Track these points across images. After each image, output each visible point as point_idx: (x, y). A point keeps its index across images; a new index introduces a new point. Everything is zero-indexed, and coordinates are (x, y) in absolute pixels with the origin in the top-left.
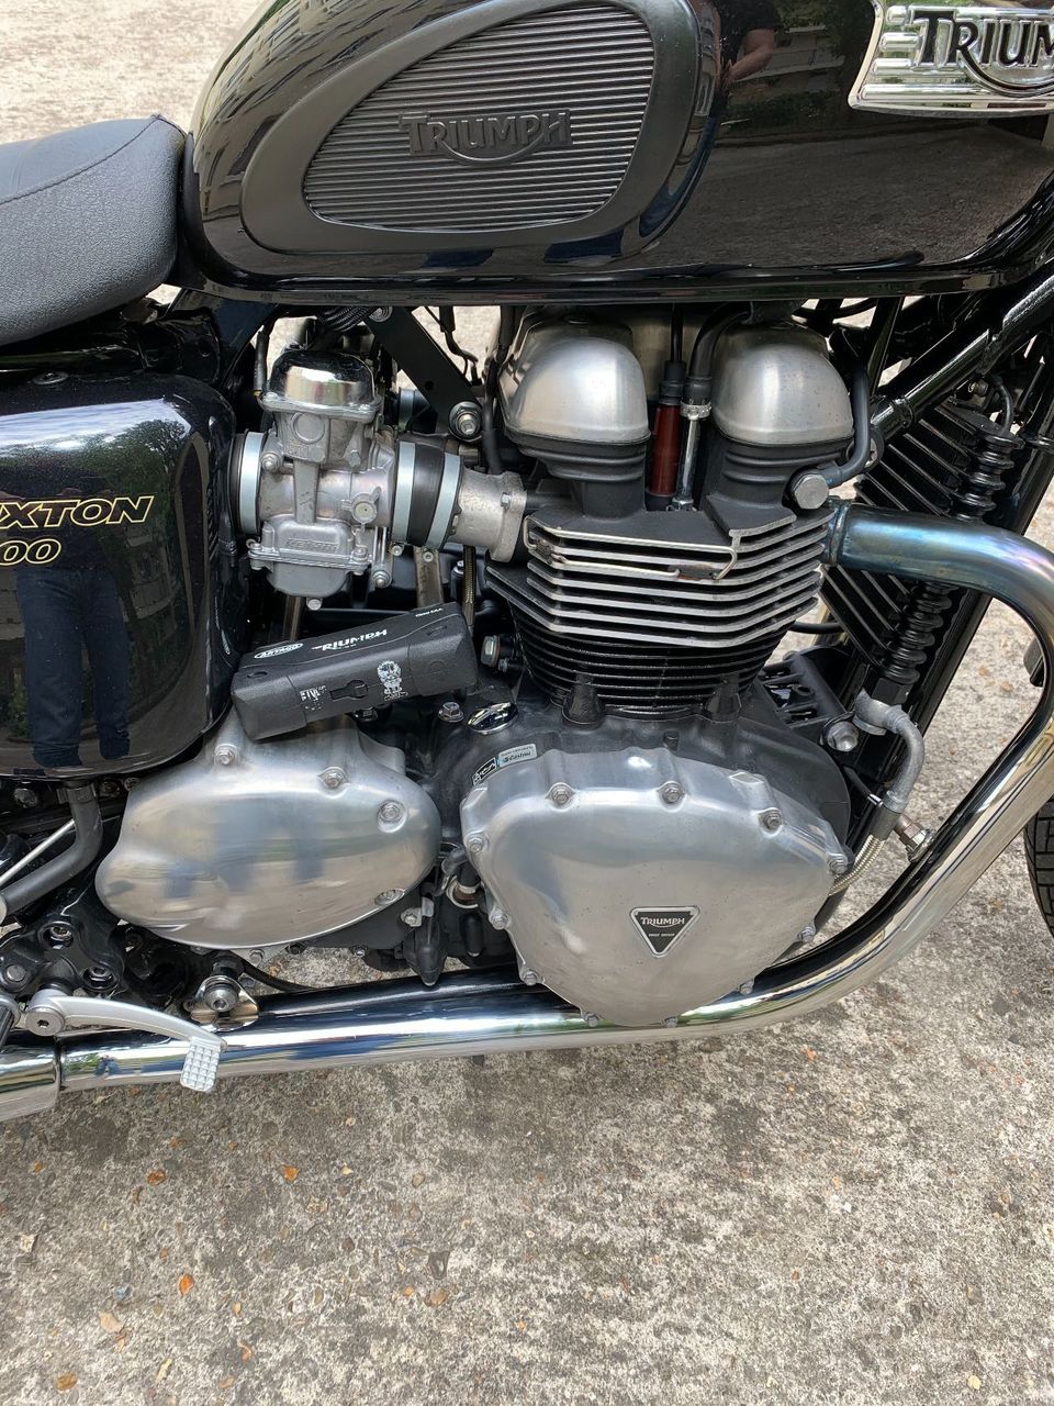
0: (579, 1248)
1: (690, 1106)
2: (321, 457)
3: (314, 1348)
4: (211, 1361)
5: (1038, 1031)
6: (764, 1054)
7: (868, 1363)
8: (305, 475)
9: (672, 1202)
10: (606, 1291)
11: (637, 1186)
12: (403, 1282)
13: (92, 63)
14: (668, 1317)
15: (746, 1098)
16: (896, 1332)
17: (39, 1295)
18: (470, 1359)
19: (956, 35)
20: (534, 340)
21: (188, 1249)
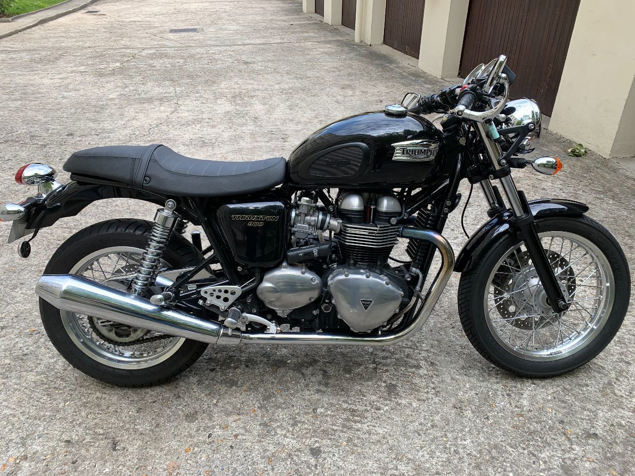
0: (350, 410)
1: (379, 383)
2: (306, 213)
3: (284, 424)
4: (260, 425)
5: (473, 373)
6: (400, 374)
7: (419, 435)
8: (303, 215)
9: (373, 402)
10: (355, 418)
11: (365, 398)
12: (306, 413)
13: (213, 127)
14: (371, 424)
15: (394, 383)
16: (427, 430)
17: (218, 411)
18: (322, 428)
19: (407, 151)
20: (344, 194)
21: (254, 405)
